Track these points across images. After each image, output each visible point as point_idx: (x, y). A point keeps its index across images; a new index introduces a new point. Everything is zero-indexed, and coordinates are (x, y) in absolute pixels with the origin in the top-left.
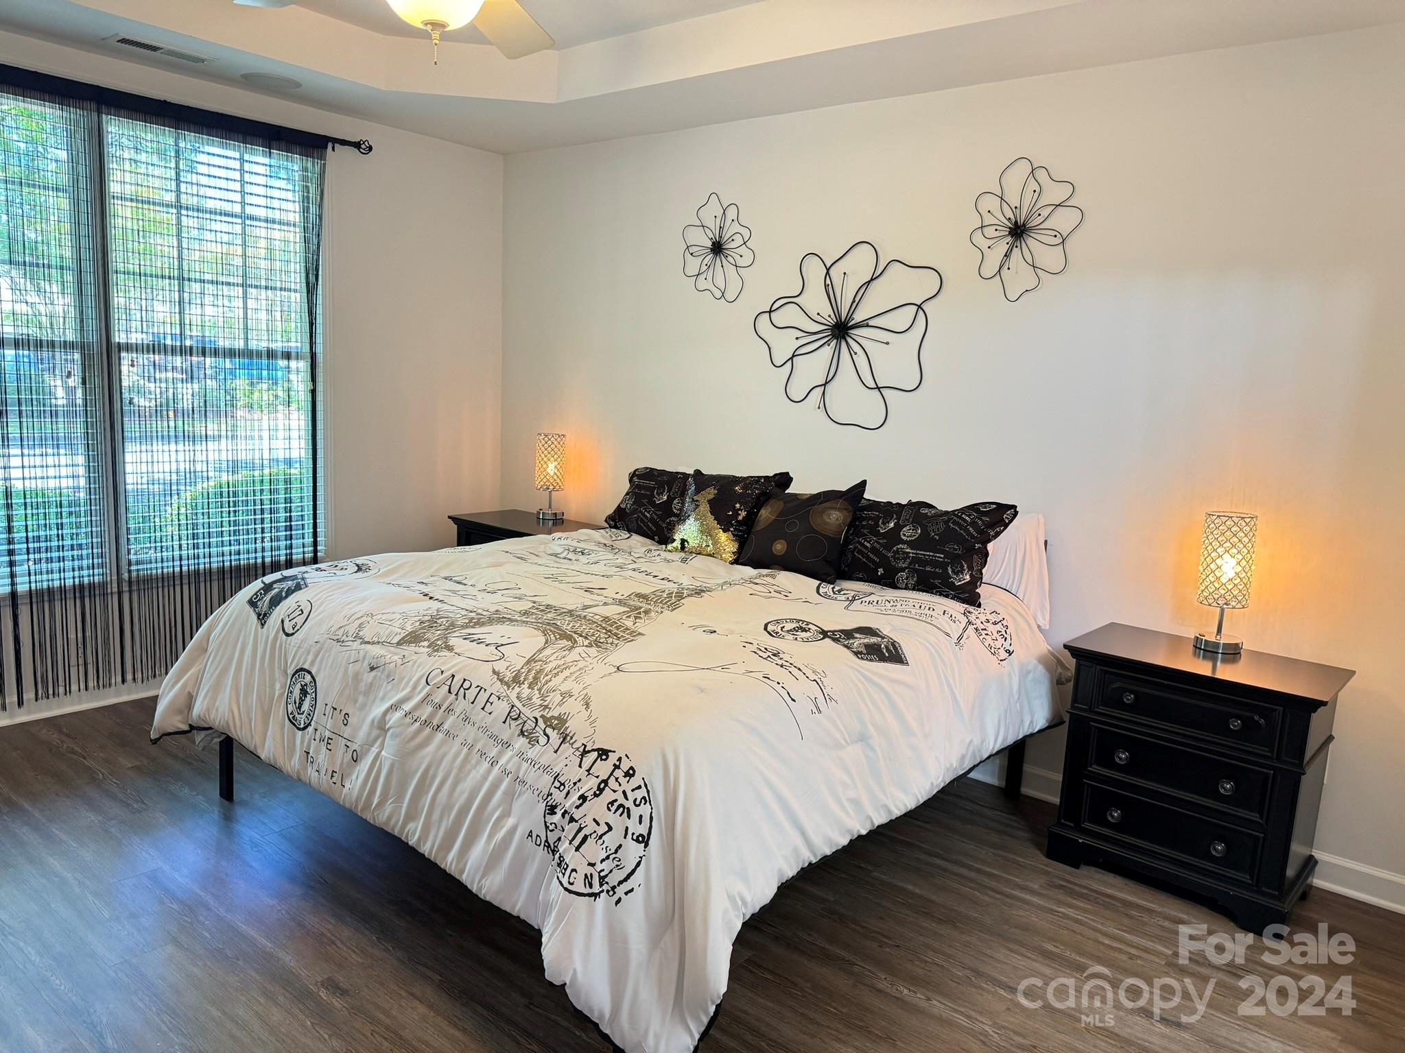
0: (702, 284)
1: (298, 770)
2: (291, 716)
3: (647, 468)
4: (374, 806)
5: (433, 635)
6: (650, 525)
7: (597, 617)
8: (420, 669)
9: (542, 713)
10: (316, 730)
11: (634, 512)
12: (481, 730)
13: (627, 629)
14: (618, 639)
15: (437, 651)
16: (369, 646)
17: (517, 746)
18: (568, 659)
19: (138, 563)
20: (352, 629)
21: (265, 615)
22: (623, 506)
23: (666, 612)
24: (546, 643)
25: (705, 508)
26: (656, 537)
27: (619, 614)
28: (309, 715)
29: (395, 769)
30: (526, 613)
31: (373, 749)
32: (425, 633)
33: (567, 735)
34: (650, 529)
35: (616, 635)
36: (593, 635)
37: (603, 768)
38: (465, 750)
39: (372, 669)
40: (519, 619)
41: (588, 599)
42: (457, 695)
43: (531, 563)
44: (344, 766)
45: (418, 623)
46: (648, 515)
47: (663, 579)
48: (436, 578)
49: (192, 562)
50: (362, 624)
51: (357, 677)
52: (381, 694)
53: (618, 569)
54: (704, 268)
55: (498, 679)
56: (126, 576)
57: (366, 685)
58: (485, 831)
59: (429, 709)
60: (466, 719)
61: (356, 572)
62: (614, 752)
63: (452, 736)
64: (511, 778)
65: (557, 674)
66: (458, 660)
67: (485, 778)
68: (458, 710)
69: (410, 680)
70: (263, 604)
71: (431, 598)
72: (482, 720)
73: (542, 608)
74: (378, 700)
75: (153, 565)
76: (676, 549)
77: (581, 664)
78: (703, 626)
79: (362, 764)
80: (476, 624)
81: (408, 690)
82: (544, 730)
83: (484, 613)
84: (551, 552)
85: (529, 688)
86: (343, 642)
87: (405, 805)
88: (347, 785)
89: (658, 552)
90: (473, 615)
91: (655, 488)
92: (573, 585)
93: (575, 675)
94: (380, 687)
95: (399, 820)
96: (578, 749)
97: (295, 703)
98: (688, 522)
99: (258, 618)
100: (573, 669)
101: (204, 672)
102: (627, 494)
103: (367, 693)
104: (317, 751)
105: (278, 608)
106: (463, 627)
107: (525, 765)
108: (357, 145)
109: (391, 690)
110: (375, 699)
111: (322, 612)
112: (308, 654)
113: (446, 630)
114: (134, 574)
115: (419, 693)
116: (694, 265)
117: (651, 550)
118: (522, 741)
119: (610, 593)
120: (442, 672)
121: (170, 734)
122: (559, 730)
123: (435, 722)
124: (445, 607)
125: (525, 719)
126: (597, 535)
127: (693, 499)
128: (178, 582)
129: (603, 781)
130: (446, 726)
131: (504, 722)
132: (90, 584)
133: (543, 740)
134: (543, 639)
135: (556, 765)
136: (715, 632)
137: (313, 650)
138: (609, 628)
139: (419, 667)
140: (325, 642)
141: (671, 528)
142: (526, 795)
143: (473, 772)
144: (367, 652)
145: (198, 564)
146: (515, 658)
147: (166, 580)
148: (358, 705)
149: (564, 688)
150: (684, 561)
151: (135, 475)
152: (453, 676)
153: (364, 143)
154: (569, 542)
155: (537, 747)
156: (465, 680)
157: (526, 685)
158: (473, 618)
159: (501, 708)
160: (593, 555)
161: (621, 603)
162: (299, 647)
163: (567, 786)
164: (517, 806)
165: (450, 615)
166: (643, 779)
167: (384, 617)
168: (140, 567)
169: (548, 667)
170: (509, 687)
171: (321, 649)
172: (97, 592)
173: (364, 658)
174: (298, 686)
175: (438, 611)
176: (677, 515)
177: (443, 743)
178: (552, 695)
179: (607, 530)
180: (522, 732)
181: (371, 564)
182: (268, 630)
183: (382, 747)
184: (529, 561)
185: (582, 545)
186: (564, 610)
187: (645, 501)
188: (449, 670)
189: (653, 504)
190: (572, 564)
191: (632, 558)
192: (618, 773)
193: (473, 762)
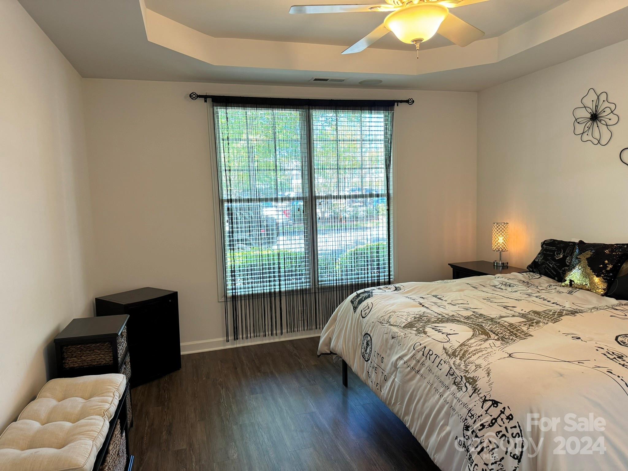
0: (585, 137)
1: (365, 380)
2: (363, 354)
3: (552, 240)
4: (392, 404)
5: (419, 325)
6: (553, 271)
7: (506, 323)
8: (411, 341)
9: (464, 374)
10: (371, 362)
11: (543, 264)
12: (436, 377)
13: (523, 332)
14: (517, 337)
15: (419, 333)
16: (392, 327)
17: (452, 389)
18: (482, 346)
19: (321, 281)
20: (386, 318)
21: (356, 307)
22: (537, 260)
23: (550, 324)
24: (473, 336)
25: (584, 262)
26: (556, 278)
27: (519, 322)
28: (369, 355)
29: (400, 388)
30: (468, 318)
31: (392, 376)
32: (415, 323)
33: (476, 389)
34: (553, 273)
35: (515, 334)
36: (502, 334)
37: (495, 412)
38: (429, 386)
39: (393, 338)
40: (463, 321)
41: (504, 312)
42: (426, 357)
43: (479, 290)
44: (382, 381)
45: (413, 318)
46: (551, 265)
47: (553, 303)
48: (429, 296)
49: (340, 281)
50: (390, 316)
51: (387, 340)
52: (396, 351)
53: (528, 296)
54: (586, 129)
55: (445, 352)
56: (317, 286)
57: (390, 345)
58: (437, 429)
59: (414, 362)
60: (430, 370)
61: (394, 291)
62: (501, 403)
63: (423, 377)
64: (449, 405)
65: (475, 354)
66: (428, 340)
67: (437, 402)
68: (427, 365)
69: (407, 346)
70: (356, 303)
71: (423, 306)
72: (437, 372)
73: (477, 315)
74: (394, 354)
75: (327, 282)
76: (567, 285)
77: (489, 350)
78: (572, 334)
79: (388, 382)
80: (440, 321)
81: (406, 351)
82: (465, 384)
83: (446, 316)
84: (492, 284)
85: (460, 359)
86: (382, 323)
87: (404, 407)
88: (383, 392)
89: (555, 287)
90: (440, 316)
91: (555, 251)
92: (497, 304)
93: (485, 356)
94: (395, 347)
95: (402, 413)
96: (481, 398)
97: (365, 348)
98: (574, 271)
99: (354, 308)
100: (484, 352)
101: (335, 329)
102: (539, 254)
103: (390, 349)
104: (372, 372)
105: (361, 305)
106: (434, 322)
107: (455, 401)
108: (407, 101)
109: (400, 349)
110: (394, 352)
111: (377, 308)
112: (370, 327)
113: (425, 323)
114: (320, 286)
115: (411, 353)
116: (580, 128)
117: (551, 286)
118: (454, 387)
119: (518, 310)
120: (421, 344)
121: (323, 354)
122: (473, 385)
123: (417, 369)
124: (428, 311)
125: (457, 376)
126: (520, 276)
127: (577, 257)
128: (335, 289)
129: (494, 419)
130: (421, 372)
131: (447, 376)
132: (305, 289)
133: (464, 389)
134: (472, 333)
135: (470, 404)
136: (580, 338)
137: (371, 326)
138: (512, 330)
139: (411, 340)
140: (376, 323)
141: (564, 273)
142: (455, 416)
143: (432, 398)
144: (391, 329)
145: (343, 282)
146: (455, 342)
147: (331, 288)
148: (387, 354)
149: (477, 362)
150: (570, 293)
151: (321, 247)
152: (425, 347)
153: (410, 99)
154: (503, 279)
155: (461, 392)
156: (430, 350)
157: (458, 358)
158: (439, 318)
159: (445, 368)
160: (515, 287)
161: (523, 316)
162: (366, 323)
163: (475, 417)
164: (451, 421)
165: (429, 315)
166: (518, 422)
167: (400, 313)
168: (322, 283)
169: (471, 350)
170: (450, 357)
171: (374, 325)
172: (308, 292)
173: (390, 331)
174: (366, 341)
175: (424, 313)
176: (568, 266)
177: (419, 380)
178: (471, 365)
179: (528, 273)
180: (455, 383)
181: (402, 287)
182: (357, 314)
183: (396, 376)
184: (479, 289)
185: (510, 281)
186: (490, 318)
187: (549, 258)
188: (423, 344)
189: (554, 260)
190: (502, 292)
191: (538, 290)
192: (503, 416)
193: (432, 393)
